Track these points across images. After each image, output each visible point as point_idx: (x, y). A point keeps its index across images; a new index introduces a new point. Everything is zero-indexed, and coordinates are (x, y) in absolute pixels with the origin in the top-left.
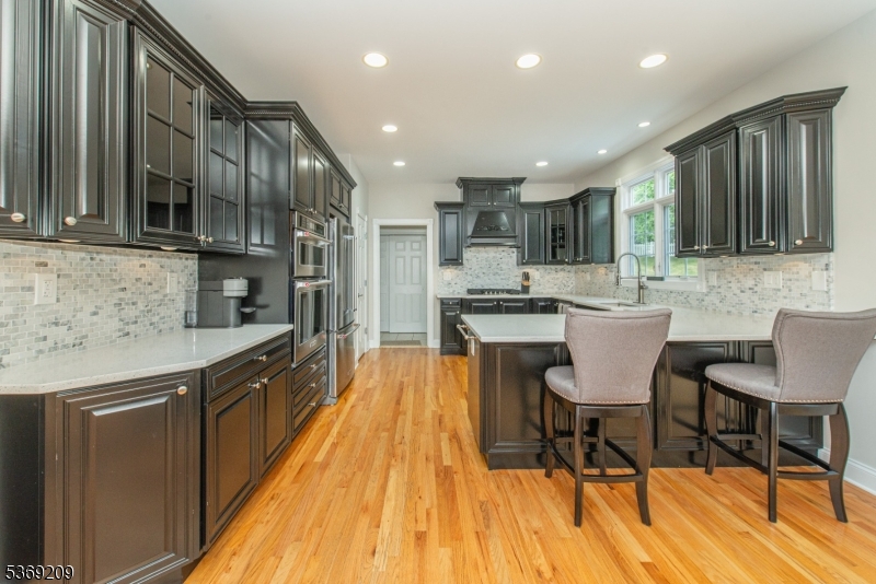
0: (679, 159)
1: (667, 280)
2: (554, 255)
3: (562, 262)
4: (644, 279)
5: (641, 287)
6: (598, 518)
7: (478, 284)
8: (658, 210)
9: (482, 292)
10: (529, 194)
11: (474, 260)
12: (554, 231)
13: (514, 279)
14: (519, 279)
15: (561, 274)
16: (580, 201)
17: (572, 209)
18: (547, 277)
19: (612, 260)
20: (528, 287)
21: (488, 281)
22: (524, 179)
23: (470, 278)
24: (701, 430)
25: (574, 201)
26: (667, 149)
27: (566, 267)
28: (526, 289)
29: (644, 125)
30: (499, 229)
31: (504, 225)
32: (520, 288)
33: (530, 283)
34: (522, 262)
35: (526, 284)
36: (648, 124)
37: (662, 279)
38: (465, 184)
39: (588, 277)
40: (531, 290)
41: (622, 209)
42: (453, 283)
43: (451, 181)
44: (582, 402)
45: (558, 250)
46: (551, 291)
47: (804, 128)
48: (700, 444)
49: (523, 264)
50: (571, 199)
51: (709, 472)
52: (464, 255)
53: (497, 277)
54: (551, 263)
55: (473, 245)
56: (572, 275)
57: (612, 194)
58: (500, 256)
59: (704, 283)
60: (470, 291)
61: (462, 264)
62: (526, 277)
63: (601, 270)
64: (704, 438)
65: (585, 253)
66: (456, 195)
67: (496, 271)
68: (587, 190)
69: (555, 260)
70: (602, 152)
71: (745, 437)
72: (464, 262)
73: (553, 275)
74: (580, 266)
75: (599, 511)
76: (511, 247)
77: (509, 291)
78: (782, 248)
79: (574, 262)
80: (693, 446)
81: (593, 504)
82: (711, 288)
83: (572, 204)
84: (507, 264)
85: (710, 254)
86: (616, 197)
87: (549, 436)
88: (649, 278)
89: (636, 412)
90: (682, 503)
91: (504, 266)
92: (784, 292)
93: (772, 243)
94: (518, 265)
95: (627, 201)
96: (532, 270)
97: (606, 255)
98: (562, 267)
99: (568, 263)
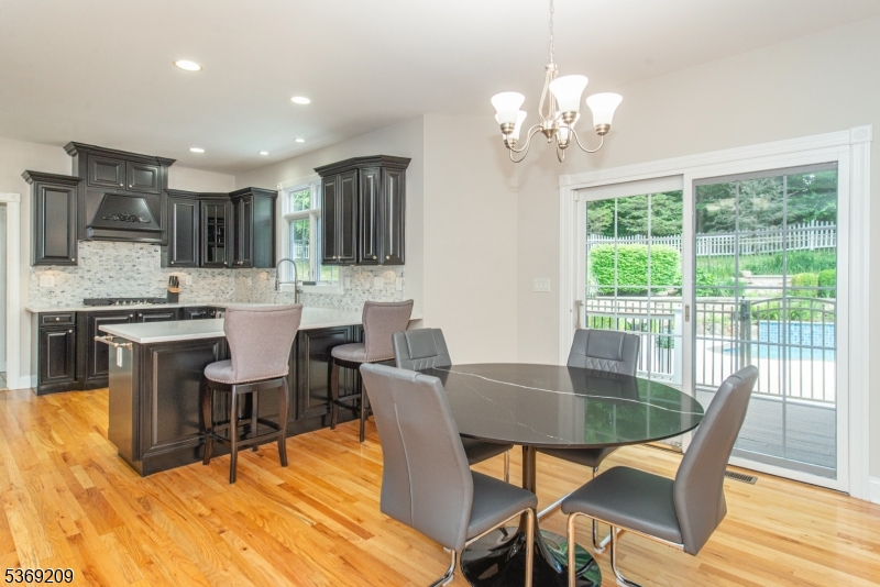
0: (324, 182)
1: (318, 285)
2: (210, 257)
3: (220, 265)
4: (300, 284)
5: (297, 292)
6: (249, 475)
7: (102, 292)
8: (312, 218)
9: (111, 302)
10: (178, 180)
11: (96, 258)
12: (211, 229)
13: (157, 285)
14: (165, 285)
15: (219, 279)
16: (241, 198)
17: (232, 206)
18: (202, 283)
19: (273, 264)
20: (177, 294)
21: (118, 288)
22: (174, 161)
23: (87, 284)
24: (329, 398)
25: (236, 197)
26: (317, 170)
27: (224, 270)
28: (173, 297)
29: (300, 140)
30: (136, 219)
31: (143, 215)
32: (165, 296)
33: (180, 289)
34: (169, 263)
35: (173, 290)
36: (303, 141)
37: (314, 284)
38: (82, 151)
39: (249, 282)
40: (181, 298)
41: (283, 214)
42: (58, 292)
43: (59, 144)
44: (238, 381)
45: (216, 251)
46: (206, 298)
47: (391, 179)
48: (328, 408)
49: (171, 266)
50: (231, 194)
51: (333, 428)
52: (80, 252)
53: (133, 282)
54: (206, 266)
55: (96, 238)
56: (232, 279)
57: (274, 197)
58: (138, 255)
59: (342, 287)
60: (87, 302)
61: (75, 264)
62: (175, 282)
63: (263, 275)
64: (331, 403)
65: (247, 256)
66: (66, 166)
67: (129, 274)
68: (249, 190)
69: (211, 262)
70: (264, 153)
71: (355, 396)
72: (80, 261)
73: (210, 280)
74: (241, 270)
75: (250, 471)
76: (153, 244)
77: (150, 300)
78: (382, 260)
79: (235, 266)
80: (324, 411)
81: (245, 469)
82: (346, 290)
83: (232, 200)
84: (148, 266)
85: (343, 263)
86: (278, 200)
87: (207, 427)
88: (305, 283)
89: (278, 383)
90: (311, 449)
91: (142, 268)
92: (383, 293)
93: (375, 258)
94: (162, 266)
95: (287, 207)
96: (181, 274)
97: (268, 259)
98: (220, 270)
99: (227, 267)
